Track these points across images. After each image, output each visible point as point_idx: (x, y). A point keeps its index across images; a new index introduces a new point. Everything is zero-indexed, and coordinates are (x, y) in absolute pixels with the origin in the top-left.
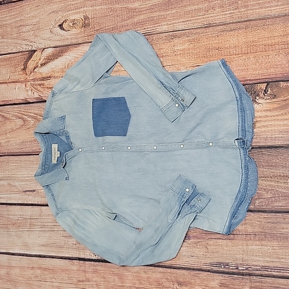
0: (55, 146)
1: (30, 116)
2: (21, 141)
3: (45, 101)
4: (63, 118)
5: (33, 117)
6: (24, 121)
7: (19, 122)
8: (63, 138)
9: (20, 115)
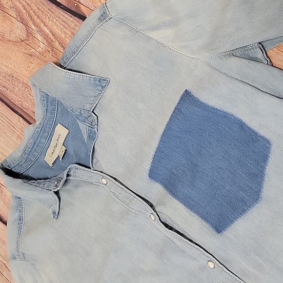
0: (61, 132)
1: (41, 31)
2: (9, 72)
3: (83, 18)
4: (102, 83)
5: (46, 37)
6: (29, 33)
7: (19, 31)
8: (84, 128)
9: (26, 16)
